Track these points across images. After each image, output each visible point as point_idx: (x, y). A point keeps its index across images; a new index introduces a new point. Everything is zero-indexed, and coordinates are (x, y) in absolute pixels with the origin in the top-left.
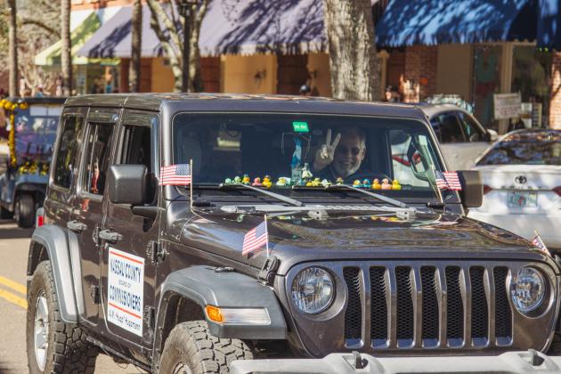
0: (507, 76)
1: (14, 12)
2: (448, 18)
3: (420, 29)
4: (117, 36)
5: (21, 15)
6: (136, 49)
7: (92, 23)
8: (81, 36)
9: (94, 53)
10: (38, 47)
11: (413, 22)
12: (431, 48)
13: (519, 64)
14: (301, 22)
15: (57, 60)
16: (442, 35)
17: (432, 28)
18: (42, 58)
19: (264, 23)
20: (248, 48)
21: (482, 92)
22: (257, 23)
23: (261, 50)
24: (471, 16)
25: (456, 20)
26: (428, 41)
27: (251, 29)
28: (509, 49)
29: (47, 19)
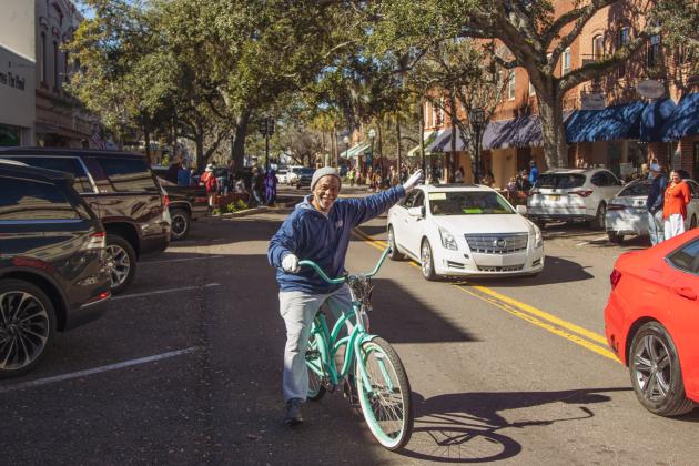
0: (626, 154)
1: (399, 134)
2: (600, 128)
3: (587, 134)
4: (444, 142)
5: (402, 135)
6: (453, 145)
7: (433, 137)
8: (429, 143)
9: (434, 150)
10: (409, 149)
11: (584, 131)
12: (591, 143)
13: (631, 150)
14: (529, 132)
15: (417, 153)
16: (597, 137)
17: (593, 133)
18: (410, 154)
19: (512, 134)
20: (505, 145)
21: (614, 163)
22: (508, 134)
23: (510, 146)
24: (611, 127)
25: (604, 130)
26: (591, 139)
27: (505, 137)
28: (627, 143)
29: (413, 136)
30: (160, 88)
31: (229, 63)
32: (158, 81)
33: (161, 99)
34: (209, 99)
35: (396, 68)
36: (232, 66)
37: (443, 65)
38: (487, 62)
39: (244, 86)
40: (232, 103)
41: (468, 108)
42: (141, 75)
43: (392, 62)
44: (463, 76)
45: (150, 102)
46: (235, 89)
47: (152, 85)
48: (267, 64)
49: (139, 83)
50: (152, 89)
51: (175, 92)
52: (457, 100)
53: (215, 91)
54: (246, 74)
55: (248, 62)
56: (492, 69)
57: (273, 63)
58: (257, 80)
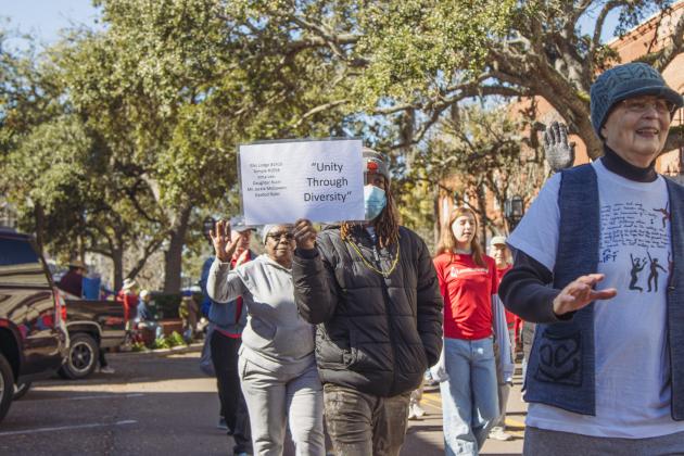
30: (59, 172)
31: (158, 133)
32: (58, 161)
33: (60, 187)
34: (132, 192)
35: (397, 143)
36: (163, 139)
37: (464, 139)
38: (527, 133)
39: (181, 166)
40: (163, 193)
41: (502, 200)
42: (32, 153)
43: (392, 135)
44: (493, 152)
45: (45, 192)
46: (167, 172)
47: (48, 167)
48: (213, 136)
49: (29, 164)
50: (49, 172)
51: (82, 178)
52: (486, 189)
53: (140, 181)
54: (183, 149)
55: (188, 132)
56: (533, 142)
57: (221, 134)
58: (199, 158)
